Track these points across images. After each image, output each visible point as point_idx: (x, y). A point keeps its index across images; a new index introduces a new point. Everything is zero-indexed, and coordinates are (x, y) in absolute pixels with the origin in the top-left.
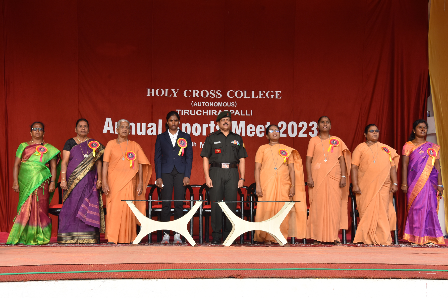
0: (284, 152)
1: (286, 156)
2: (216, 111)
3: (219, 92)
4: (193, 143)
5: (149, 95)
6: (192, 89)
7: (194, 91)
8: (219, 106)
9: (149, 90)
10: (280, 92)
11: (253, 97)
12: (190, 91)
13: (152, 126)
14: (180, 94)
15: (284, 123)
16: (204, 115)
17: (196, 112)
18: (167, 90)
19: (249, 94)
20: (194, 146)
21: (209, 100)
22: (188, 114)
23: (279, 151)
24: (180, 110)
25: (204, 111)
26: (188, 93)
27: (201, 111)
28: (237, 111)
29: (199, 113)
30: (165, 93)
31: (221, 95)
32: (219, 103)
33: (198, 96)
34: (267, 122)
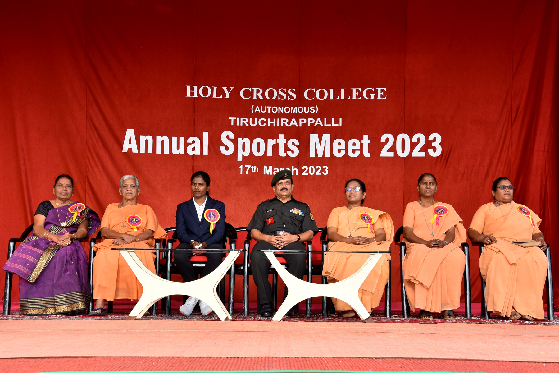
0: (366, 217)
1: (370, 223)
2: (287, 120)
3: (292, 91)
4: (254, 167)
5: (189, 95)
6: (252, 86)
7: (255, 90)
8: (291, 112)
9: (189, 87)
10: (385, 89)
11: (343, 98)
12: (250, 89)
13: (194, 142)
14: (235, 94)
15: (390, 136)
16: (269, 125)
17: (258, 122)
18: (215, 88)
19: (337, 93)
20: (255, 171)
21: (276, 103)
22: (247, 125)
23: (360, 215)
24: (235, 118)
25: (269, 120)
26: (246, 93)
27: (265, 120)
28: (319, 120)
29: (263, 122)
30: (213, 92)
31: (295, 96)
32: (292, 108)
33: (261, 98)
34: (364, 135)
